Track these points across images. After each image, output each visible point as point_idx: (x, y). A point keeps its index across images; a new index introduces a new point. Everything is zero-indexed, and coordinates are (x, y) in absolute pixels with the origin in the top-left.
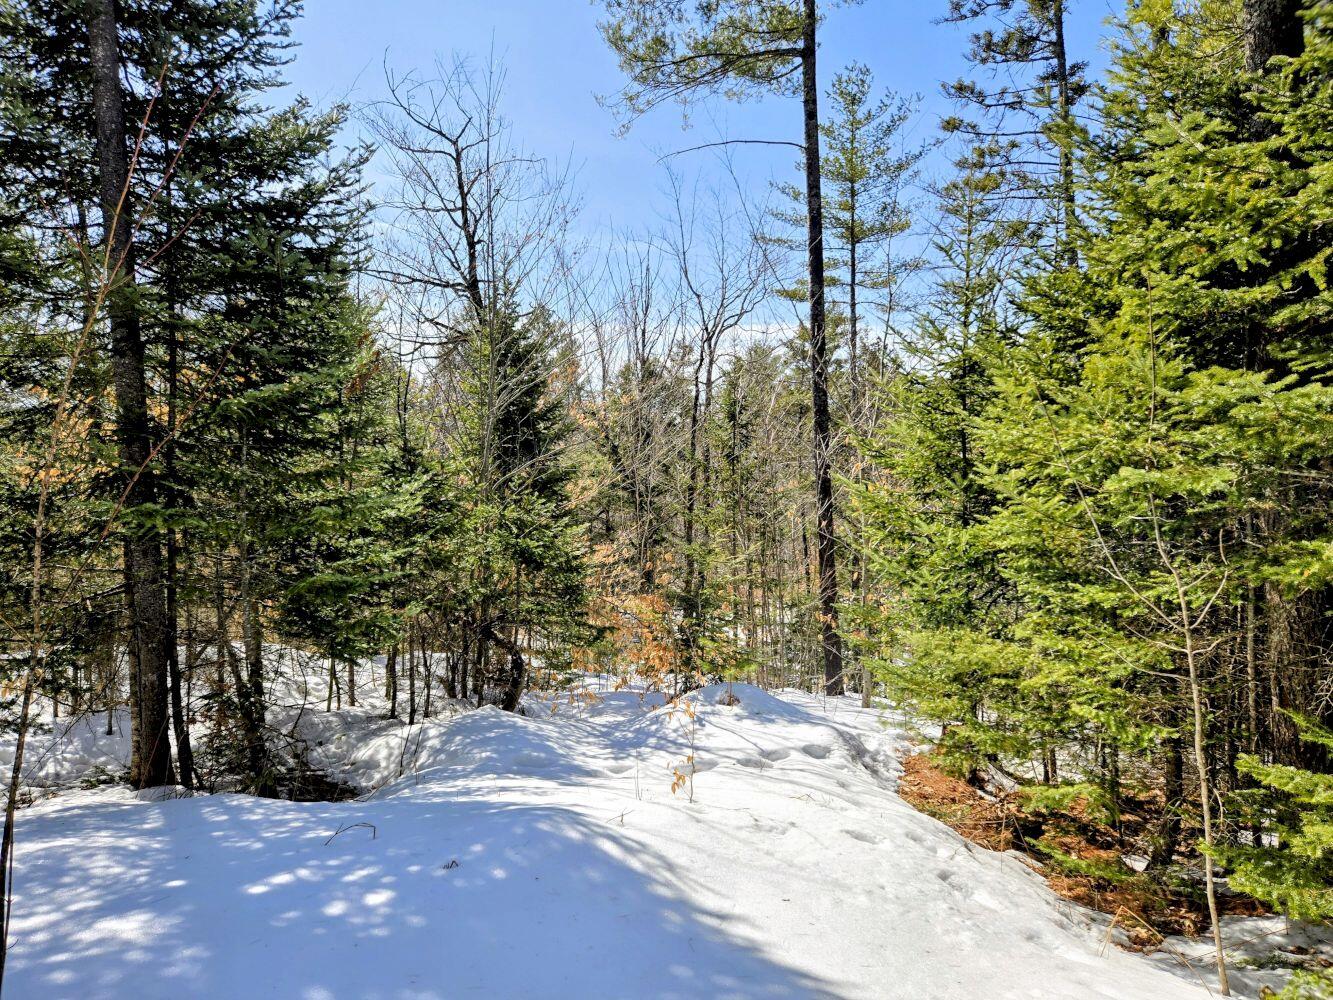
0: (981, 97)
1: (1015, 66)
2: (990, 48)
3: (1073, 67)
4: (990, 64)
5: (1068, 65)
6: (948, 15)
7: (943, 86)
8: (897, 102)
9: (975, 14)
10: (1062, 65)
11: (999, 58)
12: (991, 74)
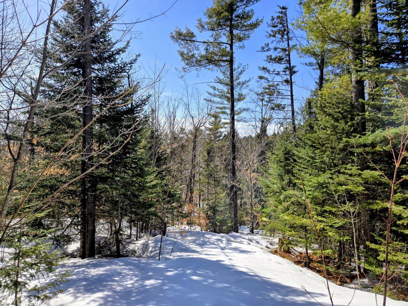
0: (269, 71)
1: (278, 65)
2: (271, 59)
3: (292, 66)
4: (271, 63)
5: (291, 66)
6: (260, 50)
7: (259, 67)
8: (242, 66)
9: (268, 51)
10: (290, 66)
11: (273, 62)
12: (271, 66)
